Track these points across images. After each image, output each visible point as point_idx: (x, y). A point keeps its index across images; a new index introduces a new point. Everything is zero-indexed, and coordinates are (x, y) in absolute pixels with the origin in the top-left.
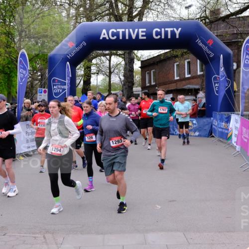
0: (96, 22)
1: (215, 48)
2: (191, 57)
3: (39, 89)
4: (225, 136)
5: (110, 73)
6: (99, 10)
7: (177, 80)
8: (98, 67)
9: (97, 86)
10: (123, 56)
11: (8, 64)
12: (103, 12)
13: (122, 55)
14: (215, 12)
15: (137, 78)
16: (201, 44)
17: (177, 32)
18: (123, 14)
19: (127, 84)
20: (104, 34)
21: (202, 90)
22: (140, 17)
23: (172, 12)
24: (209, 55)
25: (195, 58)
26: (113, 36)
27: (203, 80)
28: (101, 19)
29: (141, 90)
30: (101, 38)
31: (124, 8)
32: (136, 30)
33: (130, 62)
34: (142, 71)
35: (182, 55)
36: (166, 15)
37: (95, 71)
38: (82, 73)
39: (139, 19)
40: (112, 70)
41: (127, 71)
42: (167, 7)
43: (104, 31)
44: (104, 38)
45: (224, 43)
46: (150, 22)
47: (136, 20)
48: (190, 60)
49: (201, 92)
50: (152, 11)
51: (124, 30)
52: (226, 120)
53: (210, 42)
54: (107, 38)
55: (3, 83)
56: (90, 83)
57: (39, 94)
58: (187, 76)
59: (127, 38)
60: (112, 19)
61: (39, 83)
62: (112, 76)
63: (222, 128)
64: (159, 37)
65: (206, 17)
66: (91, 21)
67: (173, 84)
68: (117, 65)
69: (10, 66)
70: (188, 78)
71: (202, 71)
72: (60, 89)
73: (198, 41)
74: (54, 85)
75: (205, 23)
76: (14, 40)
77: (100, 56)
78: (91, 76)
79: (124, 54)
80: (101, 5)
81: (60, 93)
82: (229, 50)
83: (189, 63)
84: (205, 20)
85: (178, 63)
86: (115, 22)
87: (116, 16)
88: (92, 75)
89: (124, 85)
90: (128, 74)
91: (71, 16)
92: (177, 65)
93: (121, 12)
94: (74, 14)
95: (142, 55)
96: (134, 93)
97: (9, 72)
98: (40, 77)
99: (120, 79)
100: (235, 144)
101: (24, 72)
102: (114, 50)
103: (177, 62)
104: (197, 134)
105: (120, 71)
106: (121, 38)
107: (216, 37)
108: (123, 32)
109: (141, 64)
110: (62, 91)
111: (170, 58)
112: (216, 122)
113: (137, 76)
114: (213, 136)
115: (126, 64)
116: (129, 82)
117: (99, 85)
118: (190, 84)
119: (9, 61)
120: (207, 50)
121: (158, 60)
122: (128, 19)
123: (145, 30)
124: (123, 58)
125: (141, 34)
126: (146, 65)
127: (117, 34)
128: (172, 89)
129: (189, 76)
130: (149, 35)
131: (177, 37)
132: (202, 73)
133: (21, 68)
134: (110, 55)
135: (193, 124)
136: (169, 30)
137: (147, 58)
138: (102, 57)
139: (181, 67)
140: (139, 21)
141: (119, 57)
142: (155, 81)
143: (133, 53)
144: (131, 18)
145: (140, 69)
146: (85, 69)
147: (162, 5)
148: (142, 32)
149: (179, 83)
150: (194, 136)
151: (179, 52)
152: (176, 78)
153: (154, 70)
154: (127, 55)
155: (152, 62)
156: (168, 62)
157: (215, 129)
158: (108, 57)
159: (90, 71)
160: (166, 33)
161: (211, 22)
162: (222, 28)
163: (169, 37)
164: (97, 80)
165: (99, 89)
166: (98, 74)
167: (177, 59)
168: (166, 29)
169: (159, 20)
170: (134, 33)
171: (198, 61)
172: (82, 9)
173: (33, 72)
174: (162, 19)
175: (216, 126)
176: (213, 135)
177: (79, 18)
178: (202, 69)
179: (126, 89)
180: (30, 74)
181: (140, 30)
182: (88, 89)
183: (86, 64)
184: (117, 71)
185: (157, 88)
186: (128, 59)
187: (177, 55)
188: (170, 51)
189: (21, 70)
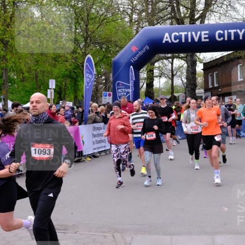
0: (158, 26)
3: (103, 92)
5: (173, 75)
6: (161, 15)
7: (241, 82)
8: (160, 71)
9: (160, 89)
11: (74, 69)
12: (165, 16)
13: (184, 57)
17: (241, 34)
18: (185, 17)
19: (190, 86)
20: (167, 38)
22: (202, 19)
23: (235, 13)
26: (175, 39)
28: (163, 23)
29: (203, 92)
30: (164, 42)
31: (186, 11)
32: (199, 33)
33: (192, 65)
34: (204, 73)
36: (229, 16)
37: (157, 74)
38: (145, 76)
39: (201, 21)
40: (175, 72)
41: (190, 73)
42: (229, 9)
43: (167, 35)
44: (167, 42)
46: (212, 24)
47: (198, 23)
50: (215, 13)
51: (186, 33)
54: (170, 42)
55: (70, 88)
56: (153, 86)
57: (103, 97)
59: (190, 40)
60: (174, 23)
61: (104, 87)
62: (174, 79)
64: (222, 39)
66: (154, 25)
67: (236, 86)
68: (180, 67)
69: (76, 71)
72: (124, 92)
74: (118, 89)
76: (80, 46)
78: (153, 79)
79: (186, 57)
80: (163, 10)
85: (241, 65)
86: (177, 25)
87: (178, 19)
88: (155, 78)
89: (187, 87)
90: (191, 77)
91: (133, 21)
92: (240, 67)
93: (182, 15)
94: (136, 19)
95: (204, 58)
96: (197, 95)
97: (75, 77)
98: (104, 81)
99: (182, 81)
101: (90, 76)
102: (176, 53)
103: (240, 63)
105: (182, 73)
106: (183, 41)
108: (185, 35)
109: (204, 67)
110: (127, 94)
111: (233, 59)
113: (199, 79)
115: (188, 67)
116: (191, 85)
117: (162, 88)
119: (76, 66)
121: (221, 62)
122: (190, 22)
123: (207, 32)
124: (185, 60)
125: (203, 36)
126: (209, 67)
127: (180, 37)
128: (236, 90)
130: (212, 37)
131: (241, 38)
133: (88, 73)
134: (173, 58)
136: (232, 31)
137: (209, 61)
138: (164, 60)
140: (201, 23)
141: (182, 59)
142: (218, 82)
143: (196, 55)
144: (193, 21)
145: (202, 71)
146: (147, 72)
147: (224, 7)
148: (204, 35)
149: (243, 85)
151: (242, 53)
152: (239, 80)
153: (216, 72)
154: (189, 58)
155: (214, 64)
156: (231, 63)
158: (170, 60)
159: (153, 74)
160: (229, 35)
163: (233, 38)
164: (160, 83)
166: (160, 77)
167: (240, 60)
168: (229, 31)
169: (222, 22)
170: (196, 36)
172: (144, 14)
173: (98, 76)
174: (225, 21)
177: (142, 23)
179: (189, 91)
180: (95, 78)
181: (203, 33)
182: (150, 92)
183: (149, 67)
184: (179, 73)
185: (220, 90)
186: (190, 62)
187: (241, 57)
188: (233, 53)
189: (87, 74)
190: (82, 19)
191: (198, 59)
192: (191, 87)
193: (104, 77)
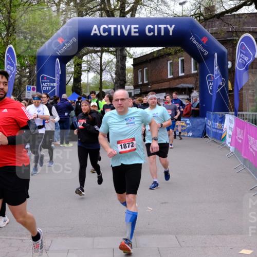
0: (87, 17)
1: (209, 46)
2: (185, 55)
3: (27, 86)
4: (219, 137)
5: (102, 70)
6: (90, 5)
7: (171, 79)
8: (89, 65)
9: (88, 84)
10: (115, 53)
12: (94, 7)
13: (113, 52)
14: (210, 9)
15: (129, 76)
16: (195, 42)
17: (171, 29)
18: (115, 9)
20: (95, 30)
21: (195, 90)
22: (132, 13)
23: (166, 8)
24: (203, 53)
25: (189, 56)
26: (104, 32)
27: (197, 78)
28: (92, 14)
29: (133, 88)
30: (92, 34)
31: (116, 3)
32: (129, 26)
33: (122, 59)
34: (134, 69)
35: (176, 53)
36: (159, 11)
37: (85, 68)
38: (73, 70)
40: (103, 67)
41: (119, 69)
42: (160, 3)
43: (95, 27)
44: (95, 35)
45: (219, 41)
46: (143, 18)
47: (128, 16)
48: (183, 58)
49: (195, 91)
50: (146, 7)
51: (115, 26)
52: (220, 120)
53: (205, 40)
54: (99, 34)
56: (80, 81)
57: (27, 91)
58: (181, 74)
59: (119, 34)
60: (104, 15)
61: (28, 80)
62: (103, 73)
63: (216, 129)
64: (152, 34)
65: (201, 14)
66: (82, 16)
67: (166, 83)
68: (109, 62)
70: (182, 77)
71: (196, 70)
72: (49, 86)
73: (193, 39)
74: (42, 83)
75: (199, 21)
77: (91, 53)
78: (81, 74)
79: (116, 51)
81: (49, 91)
82: (223, 48)
83: (183, 61)
84: (199, 17)
85: (171, 61)
86: (107, 17)
87: (108, 11)
88: (82, 72)
89: (116, 83)
90: (120, 72)
91: (61, 11)
92: (170, 63)
93: (113, 7)
94: (64, 9)
95: (134, 52)
98: (28, 74)
99: (112, 76)
100: (229, 145)
101: (12, 68)
102: (105, 47)
104: (190, 134)
105: (111, 68)
106: (112, 34)
107: (211, 35)
108: (114, 28)
109: (134, 62)
110: (51, 89)
111: (163, 55)
112: (210, 122)
113: (129, 74)
114: (207, 137)
115: (118, 61)
116: (121, 81)
117: (90, 83)
118: (184, 83)
120: (201, 48)
121: (151, 58)
122: (120, 14)
123: (137, 26)
124: (114, 55)
125: (133, 30)
126: (139, 63)
127: (109, 30)
128: (166, 87)
129: (183, 74)
130: (141, 32)
131: (171, 34)
132: (196, 72)
134: (102, 52)
135: (187, 124)
136: (162, 27)
137: (139, 56)
138: (93, 54)
139: (175, 65)
140: (131, 16)
141: (111, 54)
142: (148, 79)
143: (126, 50)
144: (123, 14)
145: (132, 67)
146: (75, 66)
148: (134, 28)
149: (172, 82)
150: (187, 136)
151: (172, 50)
152: (170, 76)
153: (147, 68)
154: (119, 52)
155: (145, 60)
156: (161, 60)
157: (208, 129)
159: (81, 68)
160: (159, 30)
161: (206, 19)
162: (217, 26)
163: (163, 34)
164: (88, 78)
165: (90, 86)
166: (89, 71)
167: (170, 56)
168: (160, 26)
169: (153, 17)
170: (126, 29)
171: (192, 59)
172: (72, 3)
173: (21, 68)
174: (156, 15)
175: (210, 127)
176: (207, 135)
177: (69, 13)
178: (196, 67)
179: (118, 87)
180: (18, 70)
181: (133, 26)
182: (78, 87)
183: (77, 61)
184: (109, 68)
185: (149, 86)
186: (120, 57)
187: (171, 53)
188: (163, 49)
189: (8, 66)
190: (4, 6)
191: (127, 54)
192: (120, 83)
193: (28, 70)
